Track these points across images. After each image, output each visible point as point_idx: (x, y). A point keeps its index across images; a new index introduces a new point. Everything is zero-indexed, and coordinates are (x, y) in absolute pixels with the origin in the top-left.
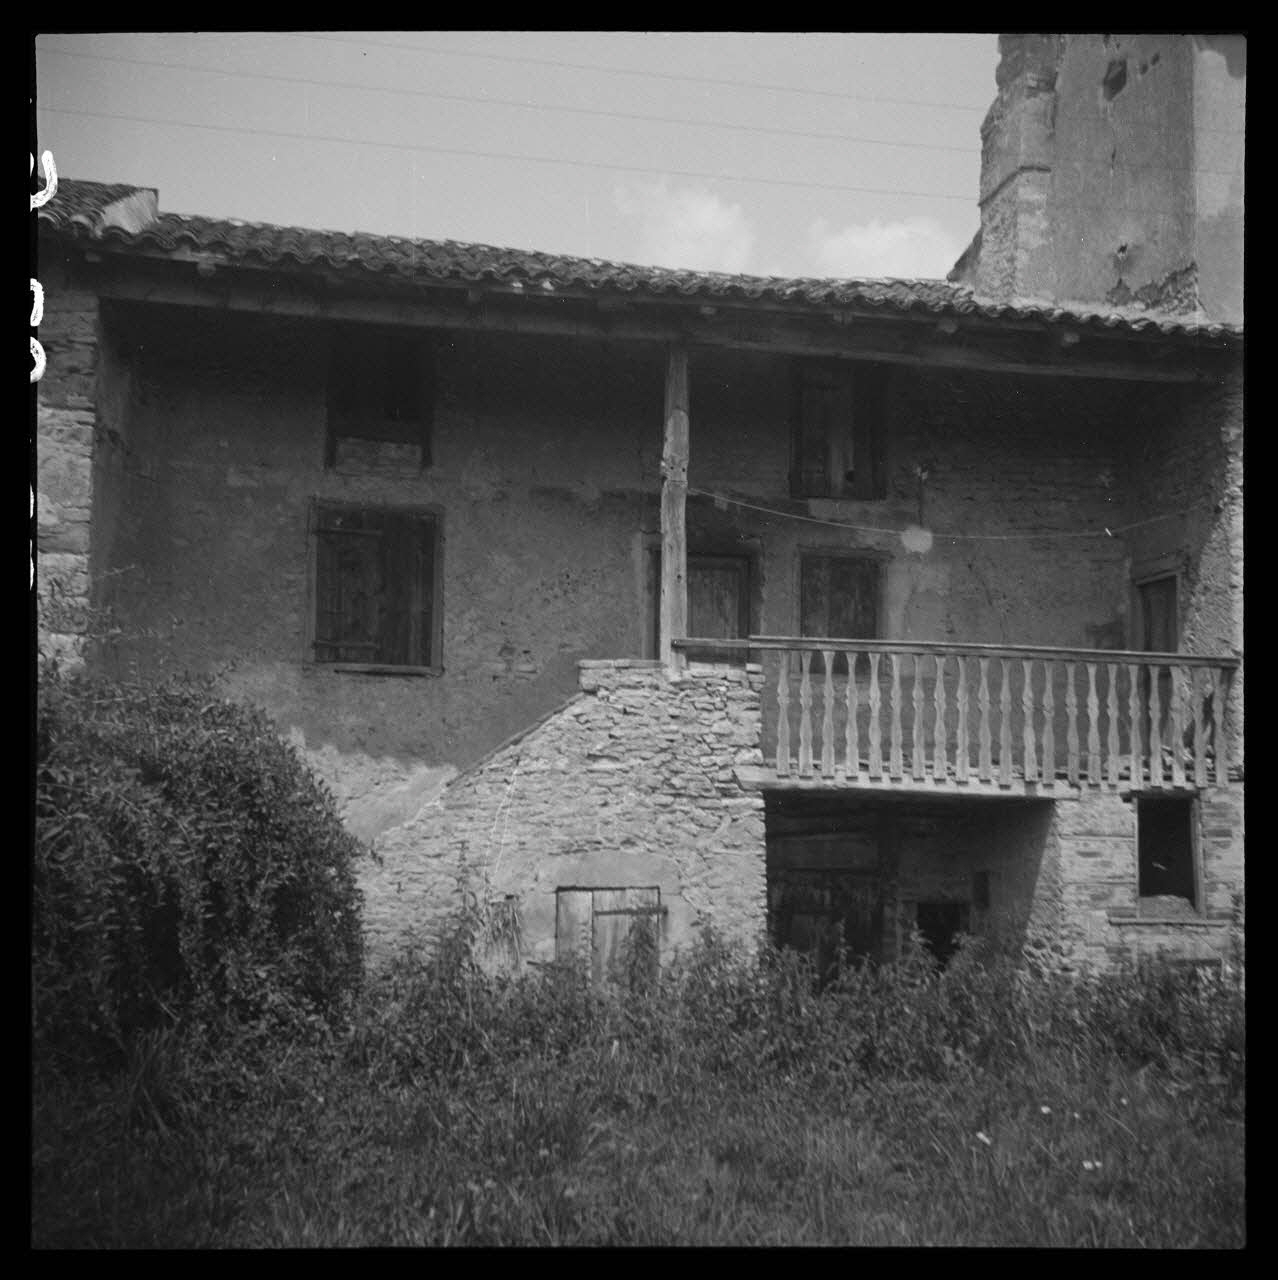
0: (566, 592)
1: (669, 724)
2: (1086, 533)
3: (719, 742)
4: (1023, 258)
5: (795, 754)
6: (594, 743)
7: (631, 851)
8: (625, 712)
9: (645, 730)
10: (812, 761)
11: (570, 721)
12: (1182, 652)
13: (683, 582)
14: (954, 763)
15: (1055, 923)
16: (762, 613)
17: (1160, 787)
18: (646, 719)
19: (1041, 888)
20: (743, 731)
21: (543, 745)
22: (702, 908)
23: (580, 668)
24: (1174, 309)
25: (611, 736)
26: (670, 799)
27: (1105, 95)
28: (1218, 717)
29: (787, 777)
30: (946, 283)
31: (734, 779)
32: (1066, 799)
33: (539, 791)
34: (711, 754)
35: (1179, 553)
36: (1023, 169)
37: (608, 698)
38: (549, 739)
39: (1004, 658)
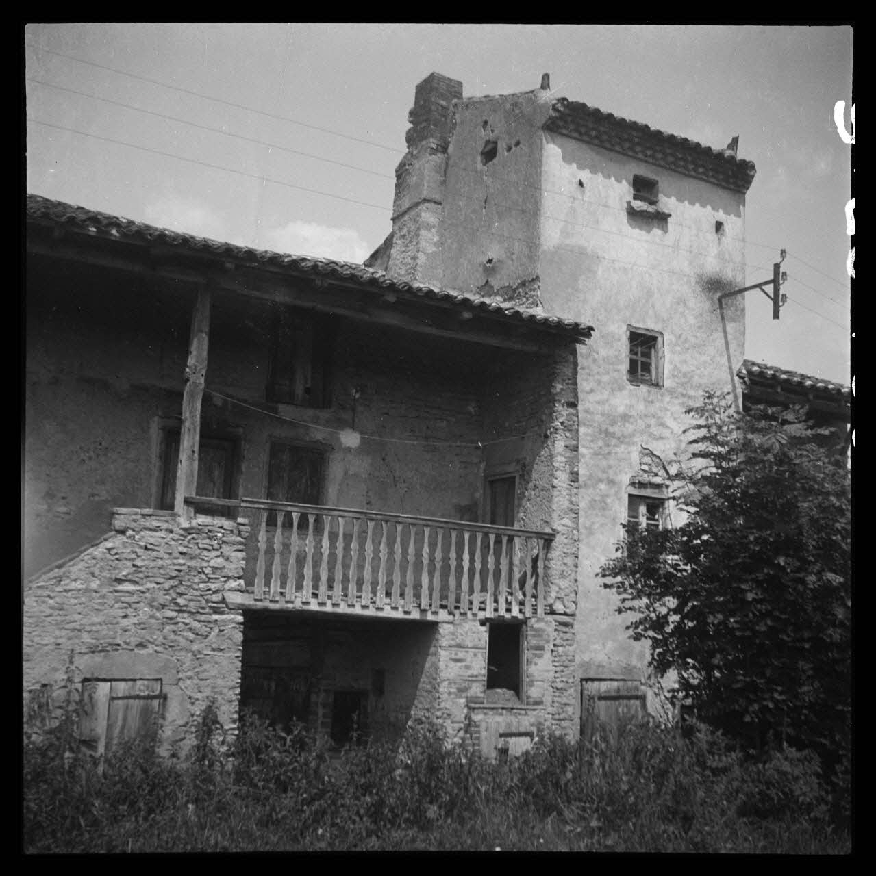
0: (98, 455)
1: (178, 558)
2: (458, 444)
3: (213, 573)
4: (422, 258)
5: (268, 584)
6: (121, 570)
7: (143, 652)
8: (146, 548)
9: (160, 562)
10: (279, 590)
11: (103, 552)
12: (516, 527)
13: (196, 455)
14: (375, 595)
15: (433, 707)
16: (241, 481)
17: (503, 616)
18: (161, 554)
19: (424, 682)
20: (233, 566)
21: (80, 570)
22: (192, 695)
23: (114, 513)
24: (523, 304)
25: (134, 566)
26: (174, 614)
27: (482, 162)
28: (540, 571)
29: (261, 600)
30: (363, 267)
31: (223, 601)
32: (446, 622)
33: (75, 605)
34: (208, 582)
35: (518, 461)
36: (425, 200)
37: (134, 537)
38: (87, 565)
39: (412, 524)
